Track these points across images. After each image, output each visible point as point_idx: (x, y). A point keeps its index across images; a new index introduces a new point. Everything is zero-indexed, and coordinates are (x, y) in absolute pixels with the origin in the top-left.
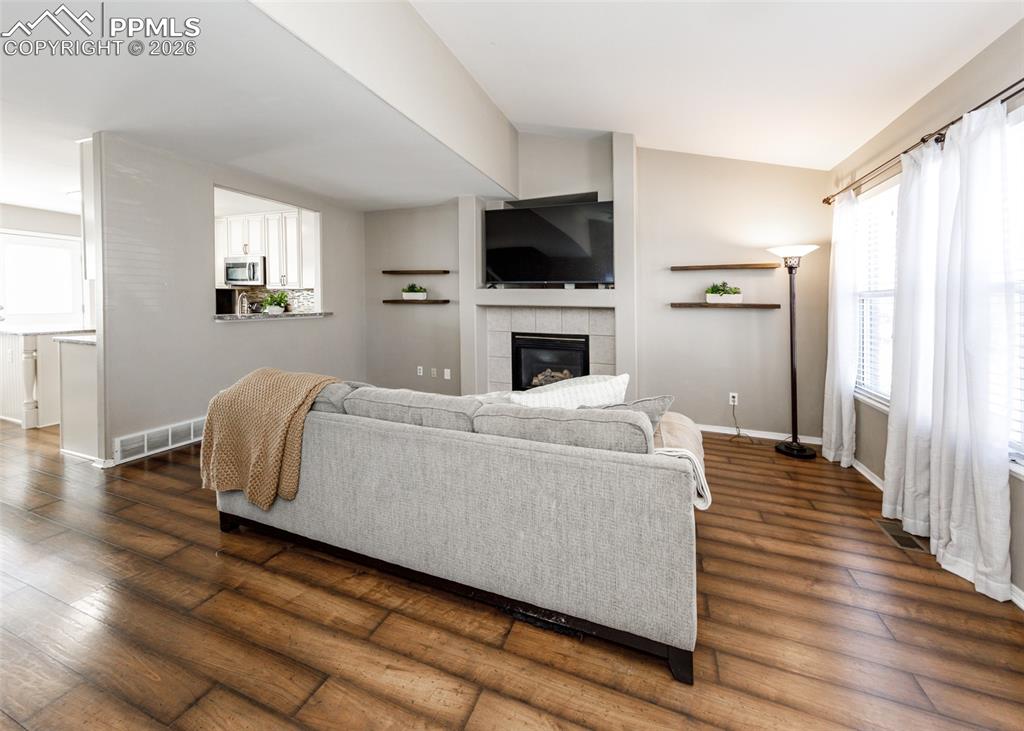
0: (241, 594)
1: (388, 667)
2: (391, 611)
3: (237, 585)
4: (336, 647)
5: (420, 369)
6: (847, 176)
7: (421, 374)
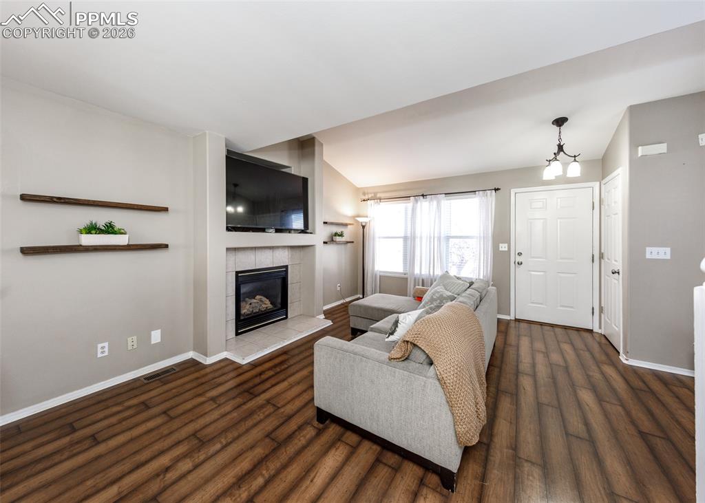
0: (516, 446)
3: (511, 451)
5: (103, 348)
6: (371, 193)
7: (106, 354)
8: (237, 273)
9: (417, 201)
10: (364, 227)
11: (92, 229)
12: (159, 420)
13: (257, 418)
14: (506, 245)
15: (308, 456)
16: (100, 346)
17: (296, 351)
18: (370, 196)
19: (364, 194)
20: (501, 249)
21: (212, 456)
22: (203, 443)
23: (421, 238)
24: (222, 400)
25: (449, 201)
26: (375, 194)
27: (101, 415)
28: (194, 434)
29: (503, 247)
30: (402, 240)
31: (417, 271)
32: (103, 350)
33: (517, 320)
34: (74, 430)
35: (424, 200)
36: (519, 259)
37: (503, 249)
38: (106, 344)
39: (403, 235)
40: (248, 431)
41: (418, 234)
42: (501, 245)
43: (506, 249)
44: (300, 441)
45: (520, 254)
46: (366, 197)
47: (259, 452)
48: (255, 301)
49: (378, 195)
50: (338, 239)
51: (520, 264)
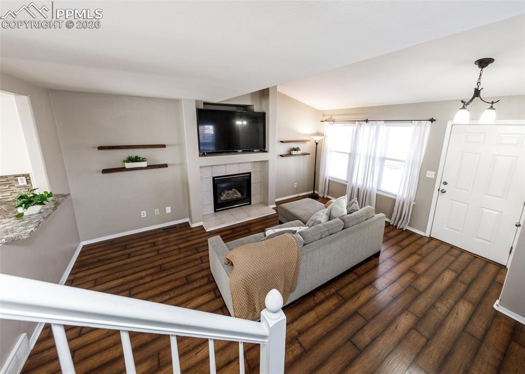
1: (358, 298)
2: (337, 292)
4: (346, 308)
5: (143, 213)
6: (329, 115)
7: (145, 216)
8: (214, 178)
9: (360, 125)
10: (317, 144)
11: (131, 160)
12: (153, 254)
13: (190, 265)
14: (434, 173)
15: (193, 294)
16: (142, 212)
17: (238, 230)
18: (327, 118)
19: (323, 116)
20: (427, 176)
21: (160, 278)
22: (161, 271)
23: (360, 156)
24: (183, 250)
25: (388, 127)
26: (331, 116)
27: (137, 244)
28: (160, 266)
29: (430, 174)
30: (348, 155)
31: (354, 181)
32: (144, 214)
33: (431, 239)
34: (126, 249)
35: (367, 124)
36: (443, 187)
37: (430, 176)
38: (145, 212)
39: (349, 152)
40: (180, 271)
41: (358, 152)
42: (428, 172)
43: (433, 177)
44: (196, 285)
45: (445, 183)
46: (324, 119)
47: (177, 283)
48: (231, 192)
49: (334, 118)
50: (294, 152)
51: (443, 192)
